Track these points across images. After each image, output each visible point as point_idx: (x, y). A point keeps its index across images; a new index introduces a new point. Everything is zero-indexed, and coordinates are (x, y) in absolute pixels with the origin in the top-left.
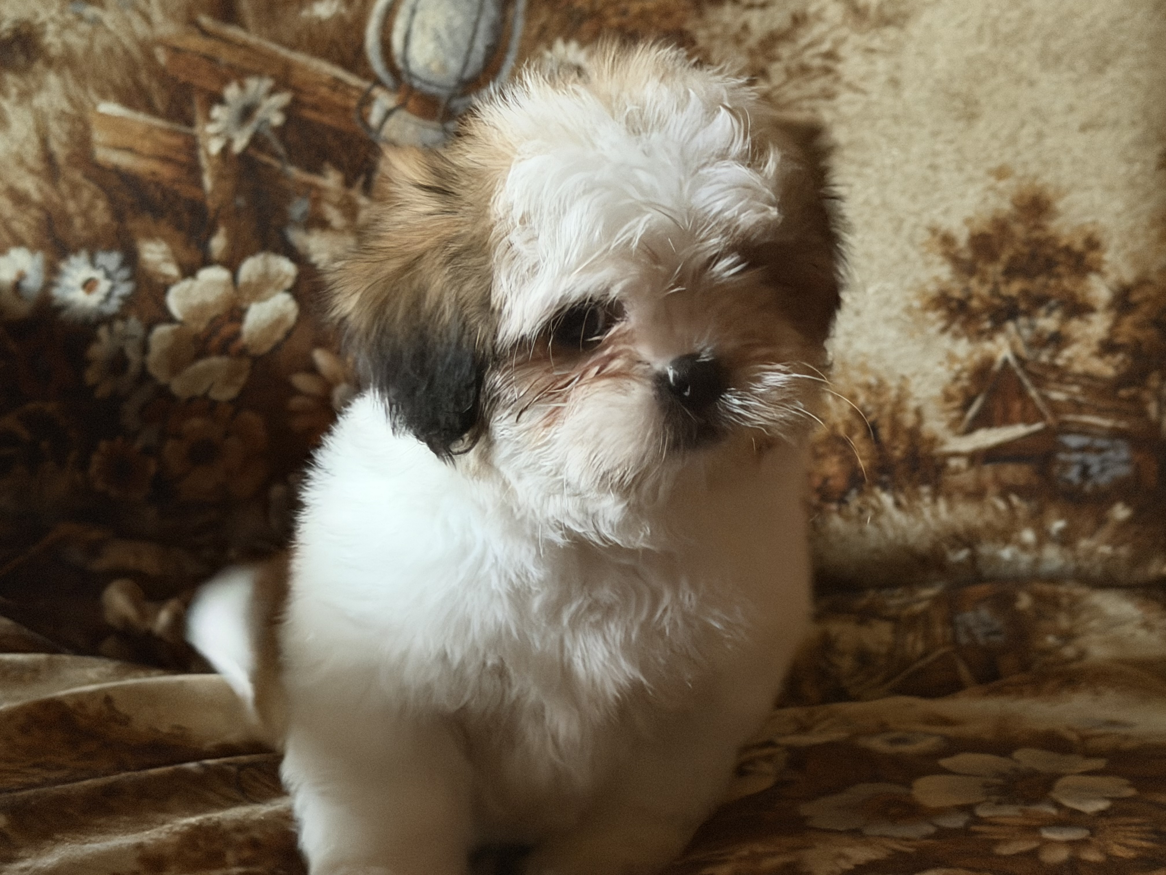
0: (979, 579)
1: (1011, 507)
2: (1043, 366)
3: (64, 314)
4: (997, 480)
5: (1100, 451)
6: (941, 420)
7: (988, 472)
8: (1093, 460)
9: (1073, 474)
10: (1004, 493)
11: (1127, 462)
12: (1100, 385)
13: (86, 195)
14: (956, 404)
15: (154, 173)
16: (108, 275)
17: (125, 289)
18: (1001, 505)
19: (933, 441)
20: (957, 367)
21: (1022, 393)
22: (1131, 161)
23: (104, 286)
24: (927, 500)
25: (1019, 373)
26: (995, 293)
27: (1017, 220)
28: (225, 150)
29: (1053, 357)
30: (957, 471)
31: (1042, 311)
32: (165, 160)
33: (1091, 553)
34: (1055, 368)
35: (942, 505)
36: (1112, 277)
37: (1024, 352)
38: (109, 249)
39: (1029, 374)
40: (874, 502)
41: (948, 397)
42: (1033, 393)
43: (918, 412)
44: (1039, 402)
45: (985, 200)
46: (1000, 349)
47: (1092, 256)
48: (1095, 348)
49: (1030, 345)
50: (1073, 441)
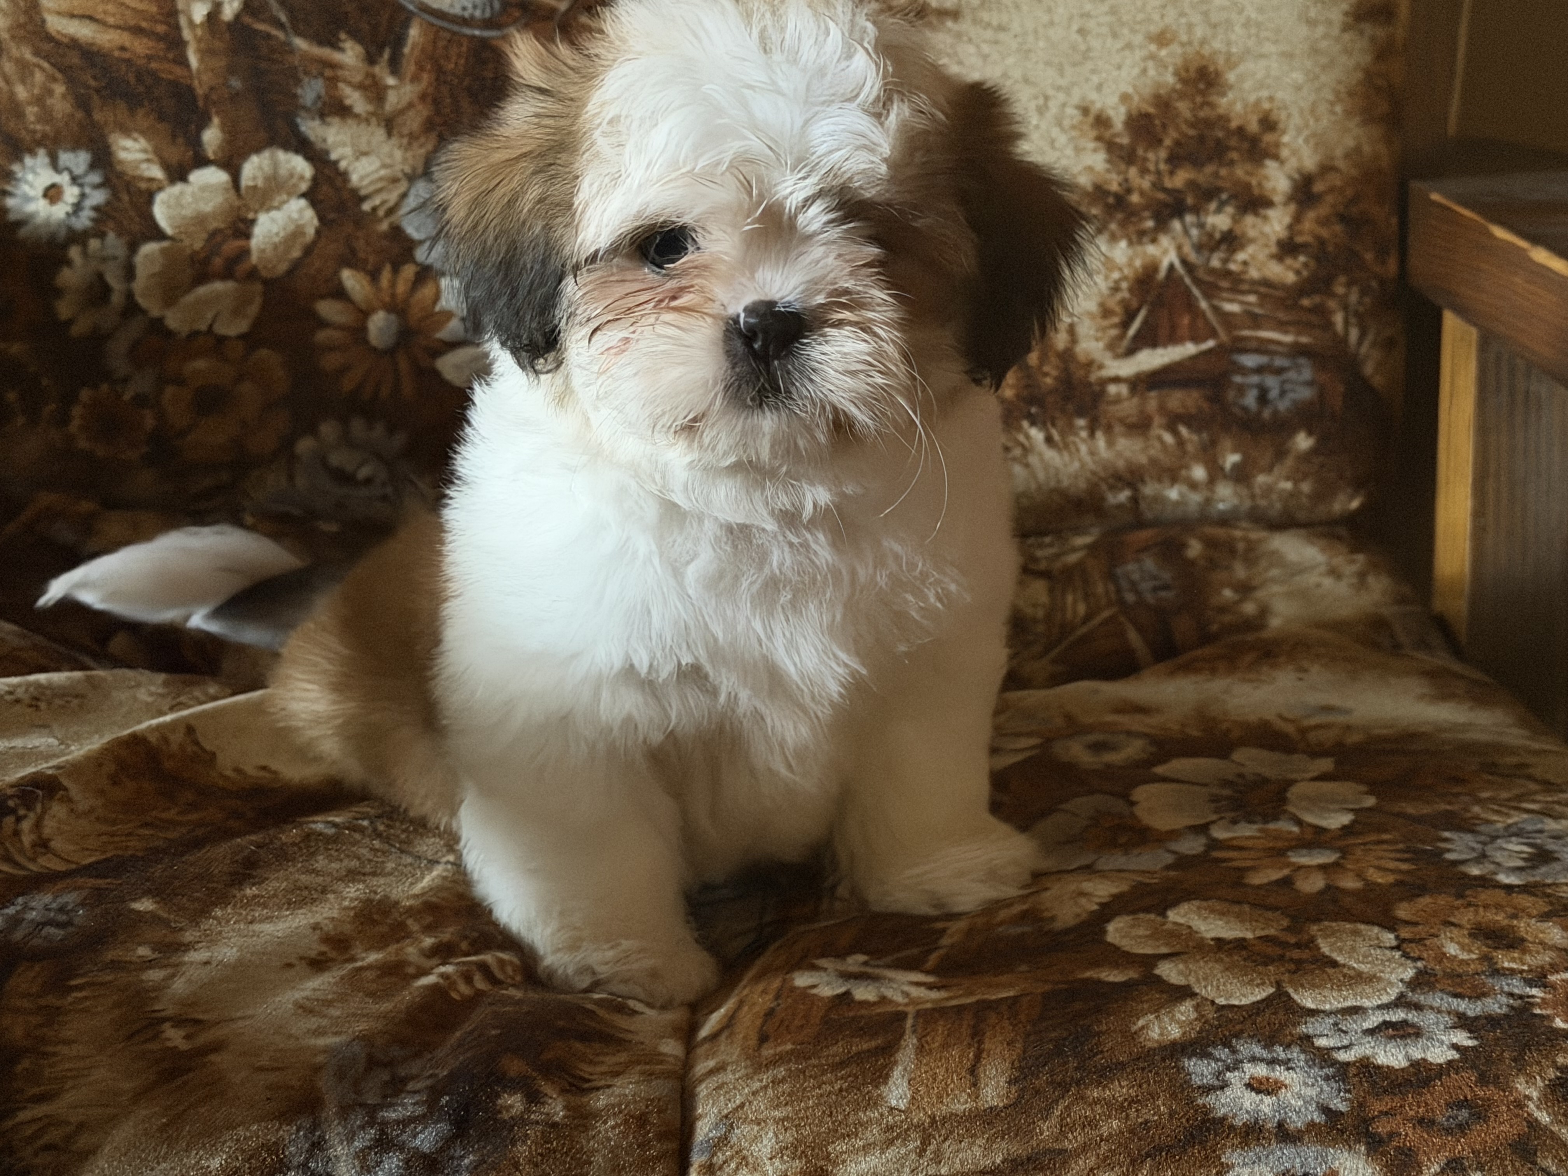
0: (1140, 524)
1: (1181, 442)
2: (1213, 271)
3: (23, 232)
4: (1162, 409)
5: (1279, 371)
6: (1097, 339)
7: (1153, 401)
8: (1272, 382)
9: (1250, 400)
10: (1172, 424)
11: (1309, 384)
12: (1279, 293)
13: (39, 77)
14: (1116, 320)
15: (123, 48)
16: (75, 180)
17: (98, 197)
18: (1168, 438)
19: (1090, 364)
20: (1116, 275)
21: (1191, 305)
22: (1312, 23)
23: (71, 193)
24: (1084, 434)
25: (1188, 281)
26: (1158, 186)
27: (1182, 96)
28: (213, 17)
29: (1225, 261)
30: (1118, 400)
31: (1213, 206)
32: (137, 31)
33: (1268, 490)
34: (1227, 274)
35: (1101, 441)
36: (1292, 164)
37: (1193, 257)
38: (75, 147)
39: (1198, 282)
40: (1021, 438)
41: (1106, 312)
42: (1203, 304)
43: (1071, 330)
44: (1210, 315)
45: (1144, 71)
46: (1165, 252)
47: (1268, 138)
48: (1274, 249)
49: (1199, 248)
50: (1250, 361)
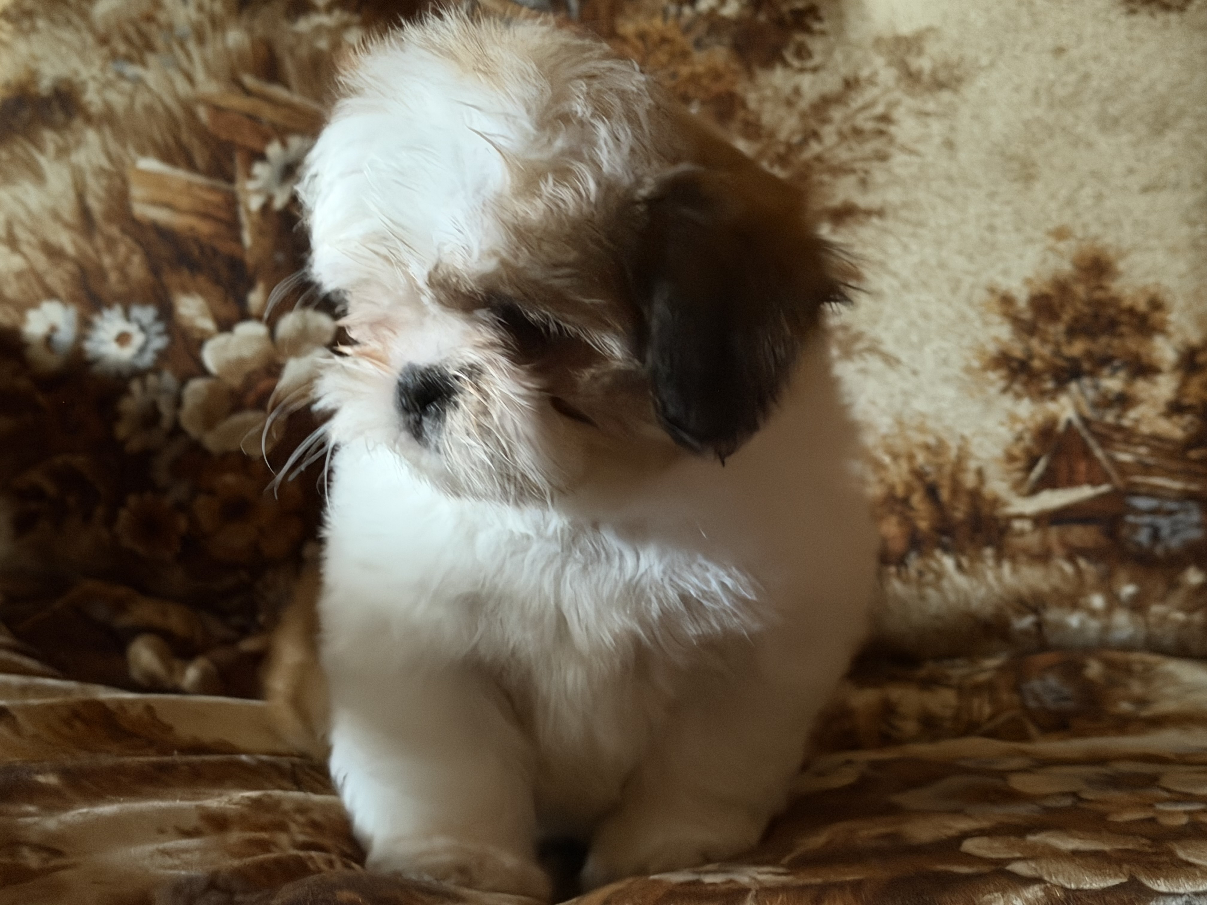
0: (1044, 647)
1: (1079, 572)
2: (1108, 426)
3: (96, 369)
4: (1062, 542)
5: (1170, 513)
6: (1003, 480)
7: (1054, 533)
8: (1164, 523)
9: (1143, 537)
10: (1071, 557)
11: (1199, 525)
12: (1169, 447)
13: (122, 250)
14: (1019, 465)
15: (192, 229)
16: (143, 329)
17: (159, 343)
18: (1068, 568)
19: (996, 502)
20: (1019, 427)
21: (1087, 453)
22: (1193, 224)
23: (138, 339)
24: (990, 562)
25: (1084, 433)
26: (1057, 353)
27: (1077, 280)
28: (266, 208)
29: (1119, 417)
30: (1021, 533)
31: (1106, 371)
32: (205, 216)
33: (1164, 619)
34: (1119, 428)
35: (1006, 568)
36: (1178, 338)
37: (1089, 413)
38: (144, 302)
39: (1095, 435)
40: (934, 564)
41: (1011, 458)
42: (1099, 453)
43: (980, 473)
44: (1105, 463)
45: (1044, 261)
46: (1063, 409)
47: (1157, 316)
48: (1162, 408)
49: (1095, 405)
50: (1142, 503)
